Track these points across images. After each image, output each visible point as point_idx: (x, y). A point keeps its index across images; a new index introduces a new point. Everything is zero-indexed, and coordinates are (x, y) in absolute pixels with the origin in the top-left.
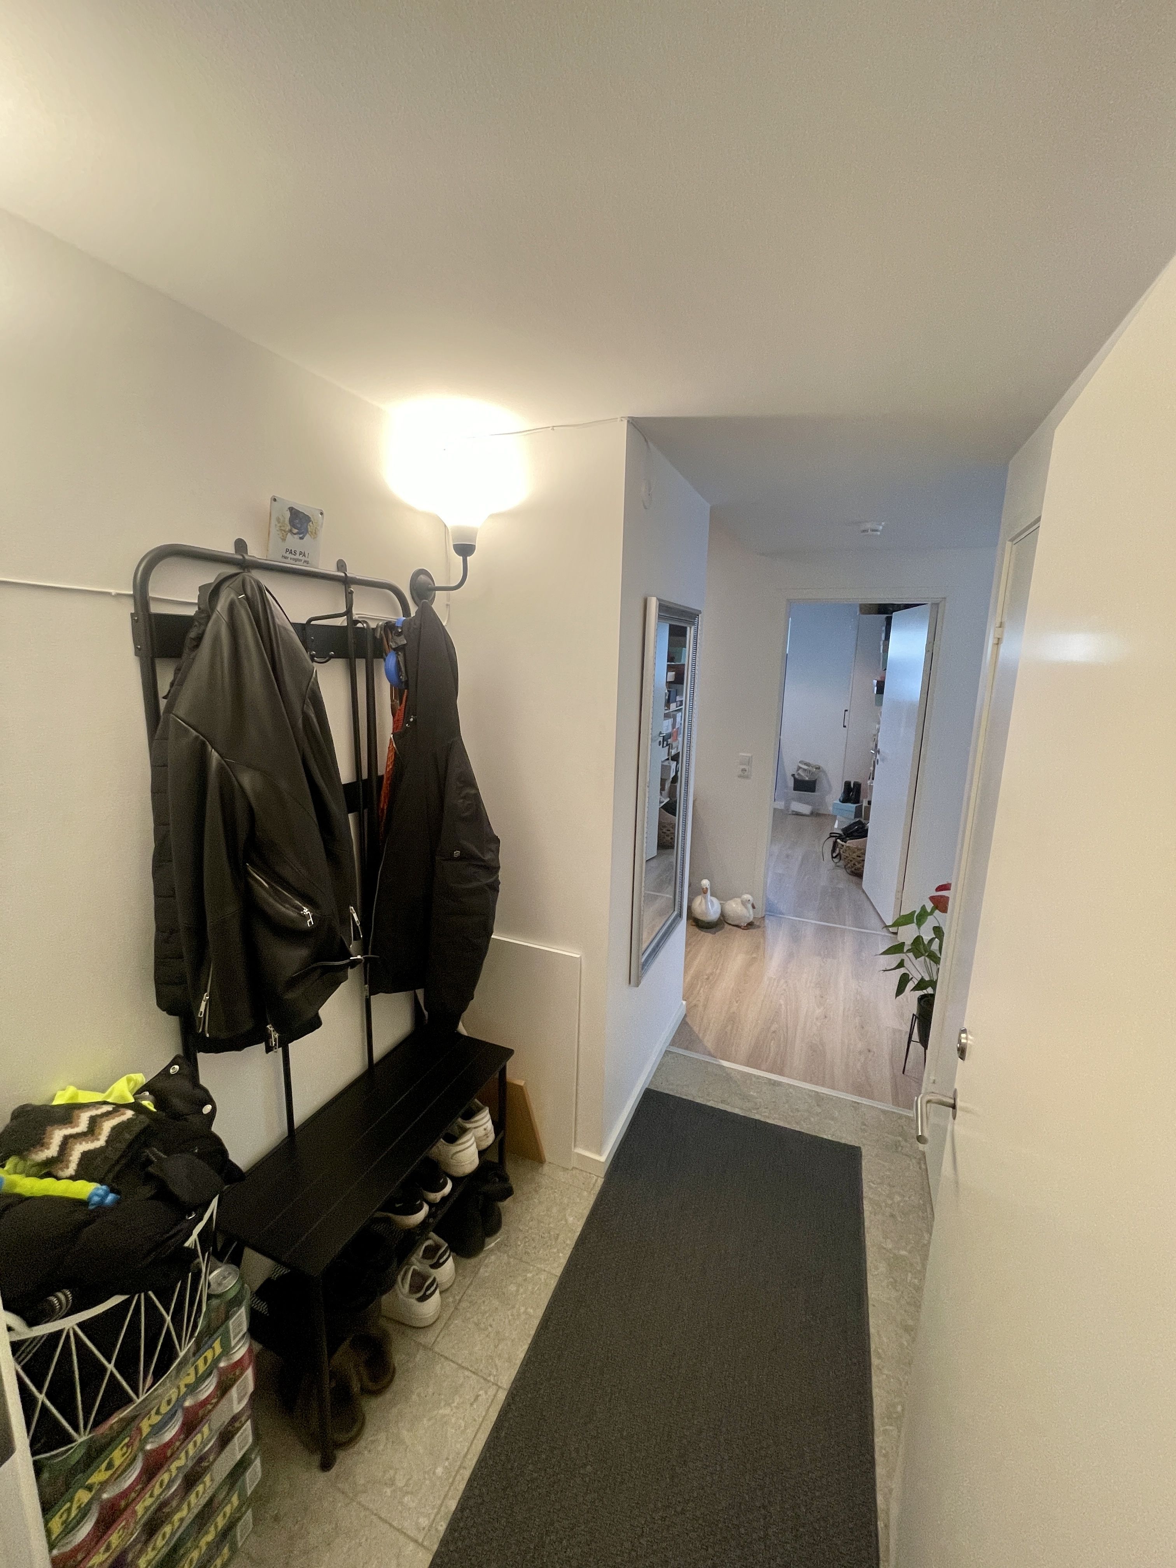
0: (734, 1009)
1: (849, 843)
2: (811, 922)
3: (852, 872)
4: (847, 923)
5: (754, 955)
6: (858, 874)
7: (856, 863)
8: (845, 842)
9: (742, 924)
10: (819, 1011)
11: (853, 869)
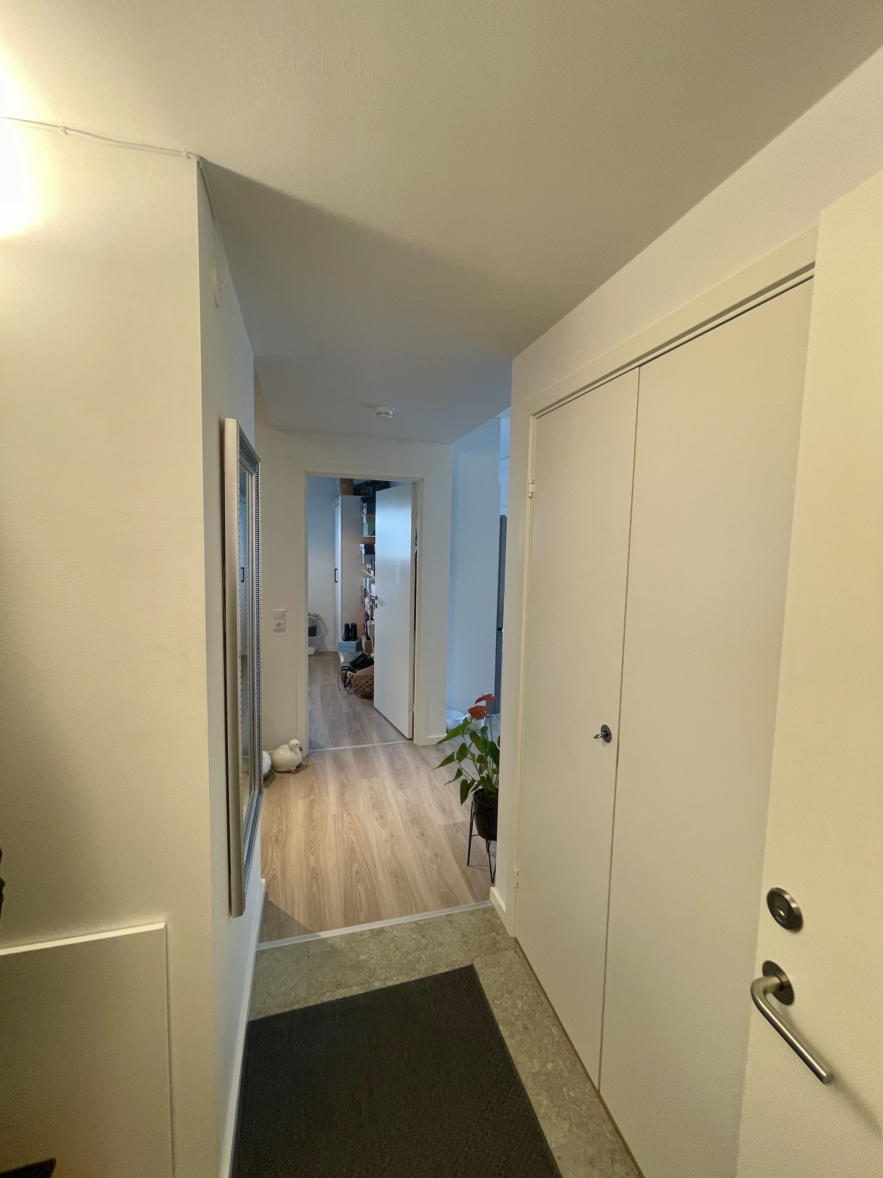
0: (312, 864)
1: (358, 673)
2: (347, 747)
3: (362, 696)
4: (375, 741)
5: (312, 797)
6: (368, 696)
7: (365, 688)
8: (355, 673)
9: (292, 769)
10: (385, 835)
11: (363, 693)
